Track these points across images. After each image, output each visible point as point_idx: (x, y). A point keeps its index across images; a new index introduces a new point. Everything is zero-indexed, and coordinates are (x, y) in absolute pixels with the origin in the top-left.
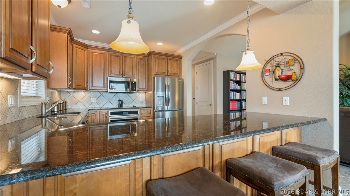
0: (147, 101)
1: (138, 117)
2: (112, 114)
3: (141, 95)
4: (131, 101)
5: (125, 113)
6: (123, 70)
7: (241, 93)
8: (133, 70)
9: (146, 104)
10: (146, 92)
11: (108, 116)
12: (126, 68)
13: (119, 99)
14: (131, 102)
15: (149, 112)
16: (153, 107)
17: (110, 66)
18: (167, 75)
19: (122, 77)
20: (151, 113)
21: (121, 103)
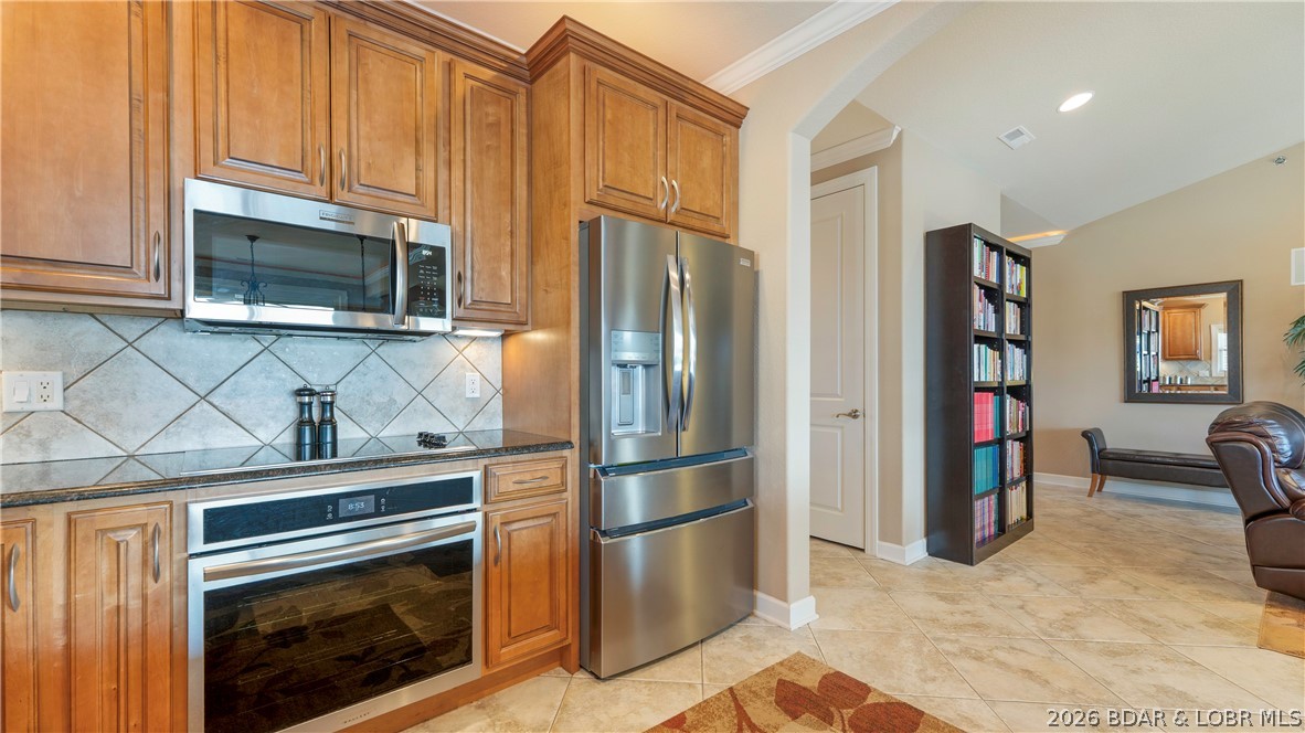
0: (513, 396)
1: (472, 528)
2: (221, 525)
3: (473, 351)
4: (401, 395)
5: (359, 505)
6: (340, 143)
7: (1001, 350)
8: (418, 153)
9: (506, 414)
10: (505, 336)
11: (178, 557)
12: (364, 129)
13: (300, 384)
14: (401, 400)
15: (555, 480)
16: (575, 439)
17: (206, 85)
18: (662, 215)
19: (330, 200)
20: (561, 488)
21: (316, 417)
